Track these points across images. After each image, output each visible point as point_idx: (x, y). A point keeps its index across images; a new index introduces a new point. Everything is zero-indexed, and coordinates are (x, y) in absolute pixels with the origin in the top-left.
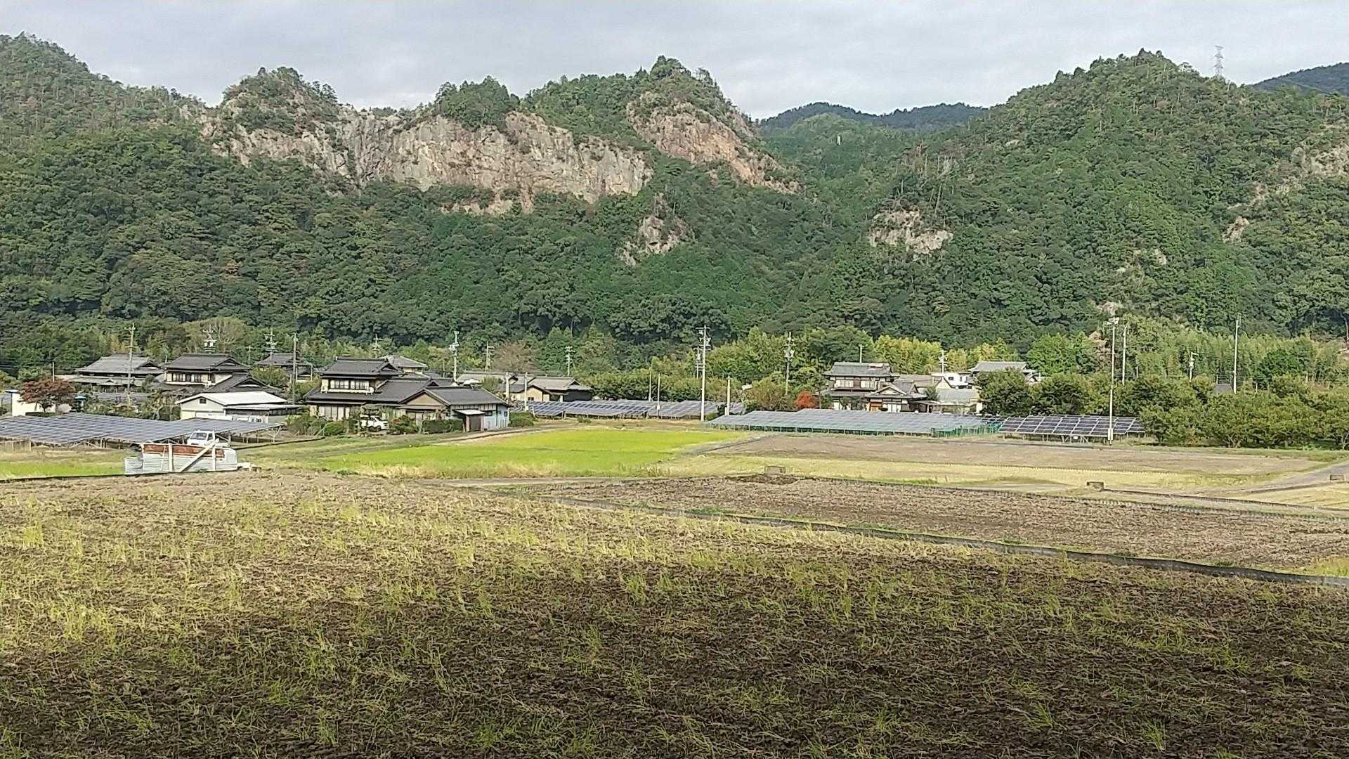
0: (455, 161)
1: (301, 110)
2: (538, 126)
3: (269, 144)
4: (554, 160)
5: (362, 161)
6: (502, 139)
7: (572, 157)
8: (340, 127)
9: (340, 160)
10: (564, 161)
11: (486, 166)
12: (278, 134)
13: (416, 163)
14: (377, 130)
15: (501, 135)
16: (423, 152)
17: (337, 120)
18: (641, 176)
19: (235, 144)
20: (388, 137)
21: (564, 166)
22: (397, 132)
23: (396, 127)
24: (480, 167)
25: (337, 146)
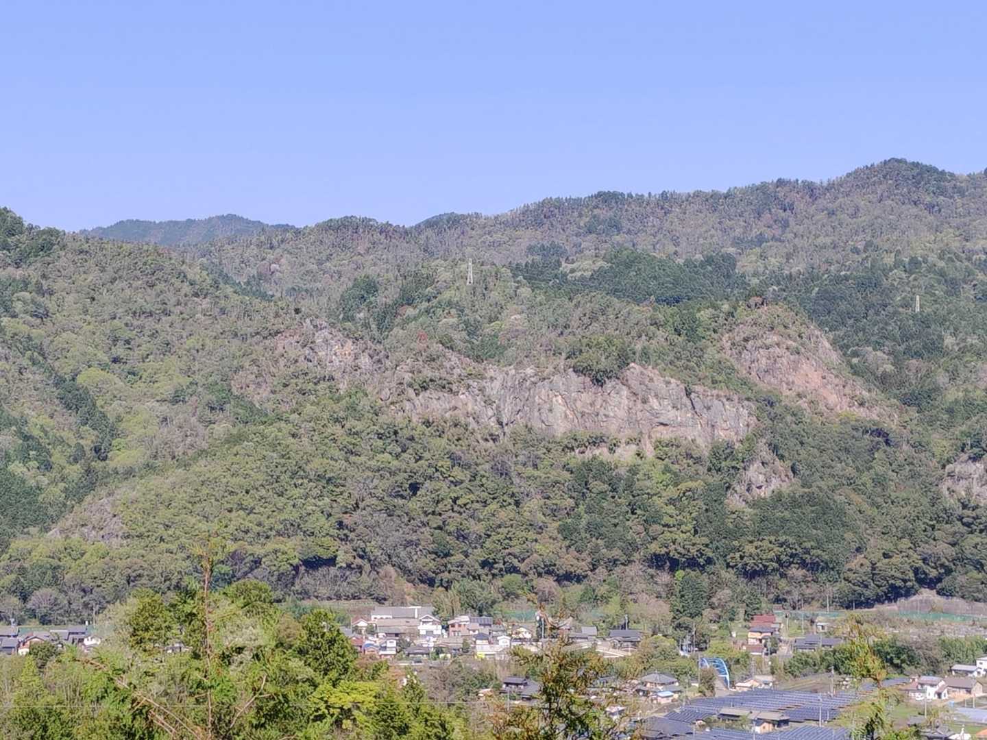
0: (585, 410)
1: (457, 371)
2: (655, 379)
3: (435, 404)
4: (670, 408)
5: (506, 410)
6: (625, 392)
7: (685, 406)
8: (489, 384)
9: (490, 413)
10: (677, 409)
11: (612, 414)
12: (441, 394)
13: (551, 410)
14: (517, 382)
15: (624, 387)
16: (557, 401)
17: (486, 378)
18: (746, 423)
19: (408, 406)
20: (526, 388)
21: (678, 413)
22: (534, 383)
23: (532, 379)
24: (606, 416)
25: (488, 402)
